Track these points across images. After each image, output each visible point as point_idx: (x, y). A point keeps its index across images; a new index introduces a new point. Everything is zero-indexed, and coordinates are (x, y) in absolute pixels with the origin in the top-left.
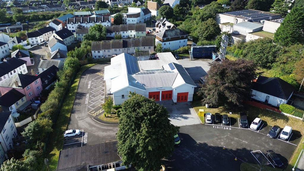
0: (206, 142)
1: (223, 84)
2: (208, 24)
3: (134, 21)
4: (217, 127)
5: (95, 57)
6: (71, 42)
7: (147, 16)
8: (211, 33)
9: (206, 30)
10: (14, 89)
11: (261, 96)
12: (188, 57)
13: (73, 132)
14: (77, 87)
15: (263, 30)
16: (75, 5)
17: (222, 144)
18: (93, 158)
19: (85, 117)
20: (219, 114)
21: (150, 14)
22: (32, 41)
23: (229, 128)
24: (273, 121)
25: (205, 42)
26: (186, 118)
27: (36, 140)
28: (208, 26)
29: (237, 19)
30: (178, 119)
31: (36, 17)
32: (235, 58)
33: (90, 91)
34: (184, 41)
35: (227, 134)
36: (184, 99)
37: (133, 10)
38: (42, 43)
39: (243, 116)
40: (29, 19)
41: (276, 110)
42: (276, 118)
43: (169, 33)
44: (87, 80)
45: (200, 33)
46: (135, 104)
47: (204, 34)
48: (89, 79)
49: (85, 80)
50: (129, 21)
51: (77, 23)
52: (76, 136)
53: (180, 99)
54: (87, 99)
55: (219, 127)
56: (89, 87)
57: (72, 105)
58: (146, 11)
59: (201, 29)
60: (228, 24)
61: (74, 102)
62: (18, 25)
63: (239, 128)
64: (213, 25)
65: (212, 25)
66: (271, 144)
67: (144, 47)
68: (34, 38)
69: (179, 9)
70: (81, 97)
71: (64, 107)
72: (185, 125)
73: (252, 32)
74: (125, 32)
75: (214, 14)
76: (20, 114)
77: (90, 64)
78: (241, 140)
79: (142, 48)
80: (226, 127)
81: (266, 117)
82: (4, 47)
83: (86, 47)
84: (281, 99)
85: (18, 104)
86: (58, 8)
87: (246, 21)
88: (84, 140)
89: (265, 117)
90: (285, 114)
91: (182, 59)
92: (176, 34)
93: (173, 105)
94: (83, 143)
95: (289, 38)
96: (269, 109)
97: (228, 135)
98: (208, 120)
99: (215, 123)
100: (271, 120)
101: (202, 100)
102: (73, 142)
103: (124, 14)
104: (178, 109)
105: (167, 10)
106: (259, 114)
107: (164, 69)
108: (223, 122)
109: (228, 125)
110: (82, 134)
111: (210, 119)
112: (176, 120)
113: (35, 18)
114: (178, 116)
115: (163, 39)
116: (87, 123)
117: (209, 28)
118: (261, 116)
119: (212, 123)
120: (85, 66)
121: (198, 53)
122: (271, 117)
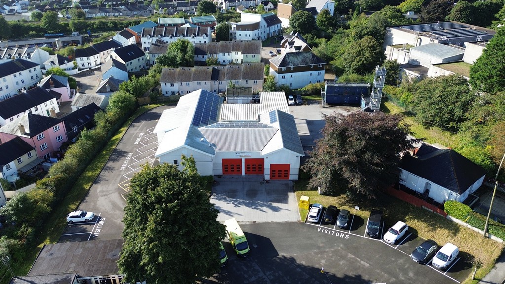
0: (295, 255)
1: (341, 155)
2: (362, 45)
3: (248, 35)
4: (324, 231)
5: (166, 93)
6: (140, 66)
7: (274, 28)
8: (365, 62)
9: (357, 56)
10: (18, 137)
11: (417, 183)
12: (319, 102)
13: (81, 215)
14: (118, 141)
15: (463, 61)
16: (168, 7)
17: (322, 264)
18: (89, 263)
19: (111, 192)
20: (336, 208)
21: (279, 25)
22: (82, 62)
23: (345, 234)
24: (429, 230)
25: (354, 76)
26: (276, 209)
27: (23, 222)
28: (362, 50)
29: (420, 39)
30: (262, 210)
31: (104, 25)
32: (401, 108)
33: (135, 149)
34: (319, 74)
35: (338, 246)
36: (283, 174)
37: (248, 18)
38: (97, 67)
39: (374, 216)
40: (93, 28)
41: (439, 210)
42: (436, 225)
43: (291, 58)
44: (137, 131)
45: (347, 61)
46: (150, 179)
47: (353, 64)
48: (141, 130)
49: (135, 130)
50: (240, 35)
51: (157, 37)
52: (85, 222)
53: (277, 175)
54: (126, 162)
55: (328, 232)
56: (136, 143)
57: (99, 170)
58: (272, 20)
59: (349, 54)
60: (403, 48)
61: (105, 165)
62: (75, 36)
63: (365, 237)
64: (370, 48)
65: (368, 47)
66: (411, 274)
67: (247, 81)
68: (85, 58)
69: (328, 18)
70: (118, 157)
71: (87, 172)
72: (270, 222)
73: (441, 62)
74: (227, 54)
75: (382, 29)
76: (20, 178)
77: (153, 105)
78: (359, 260)
79: (242, 83)
80: (340, 233)
81: (418, 221)
82: (34, 69)
83: (154, 77)
84: (449, 191)
85: (21, 161)
86: (143, 11)
87: (437, 42)
88: (96, 230)
89: (416, 221)
90: (455, 220)
91: (308, 105)
92: (304, 61)
93: (262, 183)
94: (92, 235)
95: (495, 77)
96: (426, 208)
97: (340, 248)
98: (312, 217)
99: (324, 223)
100: (427, 229)
101: (311, 181)
102: (78, 231)
103: (233, 24)
104: (269, 193)
105: (303, 18)
106: (407, 215)
107: (259, 121)
108: (338, 223)
109: (347, 229)
110: (96, 219)
111: (315, 215)
112: (258, 211)
113: (102, 26)
114: (263, 204)
115: (280, 69)
116: (110, 201)
117: (363, 53)
118: (411, 219)
119: (318, 223)
120: (145, 106)
121: (336, 96)
122: (427, 223)
